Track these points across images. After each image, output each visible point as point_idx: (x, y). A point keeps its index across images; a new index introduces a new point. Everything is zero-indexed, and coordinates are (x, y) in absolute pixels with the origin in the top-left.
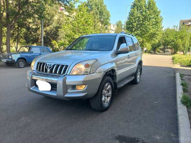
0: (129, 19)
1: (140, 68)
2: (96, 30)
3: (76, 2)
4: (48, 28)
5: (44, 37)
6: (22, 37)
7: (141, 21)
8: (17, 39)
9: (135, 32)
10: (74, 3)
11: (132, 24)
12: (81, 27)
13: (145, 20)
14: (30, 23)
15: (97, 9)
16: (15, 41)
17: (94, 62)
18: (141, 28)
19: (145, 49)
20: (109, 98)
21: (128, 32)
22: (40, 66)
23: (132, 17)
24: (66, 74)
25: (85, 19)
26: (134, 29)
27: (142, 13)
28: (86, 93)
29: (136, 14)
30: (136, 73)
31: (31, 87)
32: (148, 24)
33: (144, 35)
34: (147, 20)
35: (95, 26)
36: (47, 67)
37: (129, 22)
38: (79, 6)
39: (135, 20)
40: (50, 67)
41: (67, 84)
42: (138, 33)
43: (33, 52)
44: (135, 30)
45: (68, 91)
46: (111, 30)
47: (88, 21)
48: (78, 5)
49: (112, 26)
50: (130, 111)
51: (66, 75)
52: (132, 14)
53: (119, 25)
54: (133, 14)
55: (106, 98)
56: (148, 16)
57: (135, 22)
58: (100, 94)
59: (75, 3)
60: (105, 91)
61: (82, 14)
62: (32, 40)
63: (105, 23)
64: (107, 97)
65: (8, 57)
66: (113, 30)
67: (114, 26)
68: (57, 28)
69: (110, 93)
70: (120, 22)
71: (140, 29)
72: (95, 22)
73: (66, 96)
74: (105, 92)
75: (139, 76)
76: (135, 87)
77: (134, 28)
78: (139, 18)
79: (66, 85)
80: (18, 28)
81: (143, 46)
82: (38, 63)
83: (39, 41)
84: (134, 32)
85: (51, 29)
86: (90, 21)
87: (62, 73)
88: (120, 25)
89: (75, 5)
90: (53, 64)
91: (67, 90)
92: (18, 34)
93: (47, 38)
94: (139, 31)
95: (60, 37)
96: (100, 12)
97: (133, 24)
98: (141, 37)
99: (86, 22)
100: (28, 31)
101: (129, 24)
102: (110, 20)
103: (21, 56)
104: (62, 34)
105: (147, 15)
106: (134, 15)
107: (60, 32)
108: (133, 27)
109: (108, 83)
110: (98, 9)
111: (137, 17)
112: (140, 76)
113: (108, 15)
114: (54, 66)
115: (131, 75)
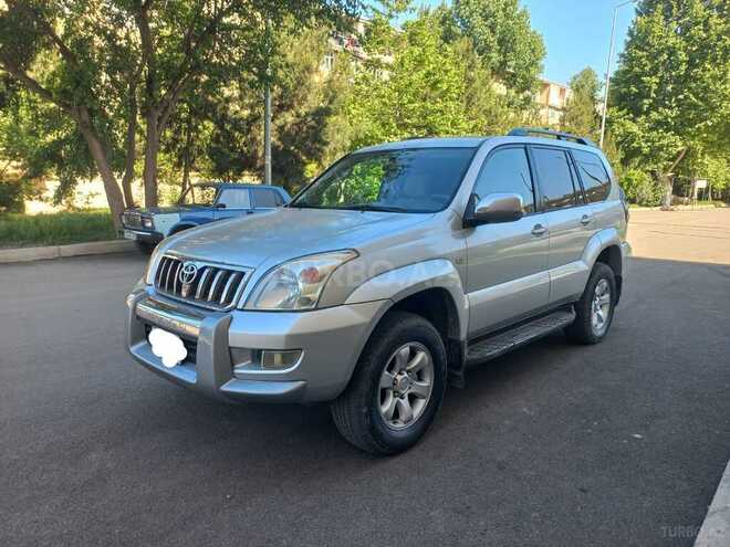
0: (628, 59)
1: (612, 276)
2: (474, 111)
3: (398, 11)
4: (288, 118)
5: (275, 149)
6: (200, 152)
7: (683, 67)
8: (185, 160)
9: (654, 115)
10: (391, 16)
11: (637, 79)
12: (411, 106)
13: (703, 59)
14: (228, 100)
15: (487, 31)
16: (178, 165)
17: (341, 262)
18: (681, 97)
19: (701, 184)
20: (421, 404)
21: (621, 113)
22: (167, 268)
23: (643, 50)
24: (233, 304)
25: (428, 74)
26: (645, 101)
27: (688, 29)
28: (300, 383)
29: (661, 37)
30: (582, 298)
31: (133, 343)
32: (714, 78)
33: (692, 123)
34: (714, 60)
35: (469, 99)
36: (183, 273)
37: (625, 72)
38: (406, 25)
39: (651, 61)
40: (191, 276)
41: (231, 344)
42: (666, 118)
43: (224, 206)
44: (653, 107)
45: (236, 371)
46: (550, 107)
47: (437, 82)
48: (403, 22)
49: (554, 91)
50: (501, 467)
51: (235, 308)
52: (638, 40)
53: (583, 86)
54: (643, 40)
55: (405, 403)
56: (719, 39)
57: (654, 72)
58: (364, 387)
59: (394, 13)
60: (400, 373)
61: (420, 55)
62: (235, 161)
63: (522, 82)
64: (413, 399)
65: (143, 223)
66: (558, 110)
67: (562, 91)
68: (321, 114)
69: (427, 382)
70: (587, 74)
71: (678, 100)
72: (470, 81)
73: (225, 388)
74: (399, 378)
75: (606, 309)
76: (577, 357)
77: (648, 97)
78: (672, 51)
79: (230, 348)
80: (188, 121)
81: (689, 171)
82: (164, 258)
83: (259, 163)
84: (647, 113)
85: (298, 120)
86: (452, 79)
87: (222, 300)
88: (587, 88)
89: (392, 22)
90: (199, 265)
91: (233, 365)
92: (190, 143)
93: (286, 151)
94: (671, 108)
95: (332, 146)
96: (500, 42)
97: (642, 82)
98: (677, 133)
99: (434, 86)
100: (222, 128)
101: (627, 83)
102: (540, 70)
103: (183, 220)
104: (338, 137)
105: (715, 38)
106: (648, 44)
107: (330, 128)
108: (641, 95)
109: (412, 344)
110: (492, 29)
111: (660, 52)
112: (611, 312)
113: (533, 51)
114: (201, 271)
115: (556, 306)
